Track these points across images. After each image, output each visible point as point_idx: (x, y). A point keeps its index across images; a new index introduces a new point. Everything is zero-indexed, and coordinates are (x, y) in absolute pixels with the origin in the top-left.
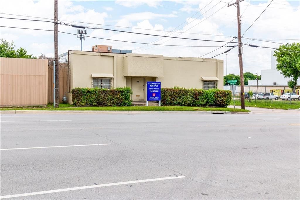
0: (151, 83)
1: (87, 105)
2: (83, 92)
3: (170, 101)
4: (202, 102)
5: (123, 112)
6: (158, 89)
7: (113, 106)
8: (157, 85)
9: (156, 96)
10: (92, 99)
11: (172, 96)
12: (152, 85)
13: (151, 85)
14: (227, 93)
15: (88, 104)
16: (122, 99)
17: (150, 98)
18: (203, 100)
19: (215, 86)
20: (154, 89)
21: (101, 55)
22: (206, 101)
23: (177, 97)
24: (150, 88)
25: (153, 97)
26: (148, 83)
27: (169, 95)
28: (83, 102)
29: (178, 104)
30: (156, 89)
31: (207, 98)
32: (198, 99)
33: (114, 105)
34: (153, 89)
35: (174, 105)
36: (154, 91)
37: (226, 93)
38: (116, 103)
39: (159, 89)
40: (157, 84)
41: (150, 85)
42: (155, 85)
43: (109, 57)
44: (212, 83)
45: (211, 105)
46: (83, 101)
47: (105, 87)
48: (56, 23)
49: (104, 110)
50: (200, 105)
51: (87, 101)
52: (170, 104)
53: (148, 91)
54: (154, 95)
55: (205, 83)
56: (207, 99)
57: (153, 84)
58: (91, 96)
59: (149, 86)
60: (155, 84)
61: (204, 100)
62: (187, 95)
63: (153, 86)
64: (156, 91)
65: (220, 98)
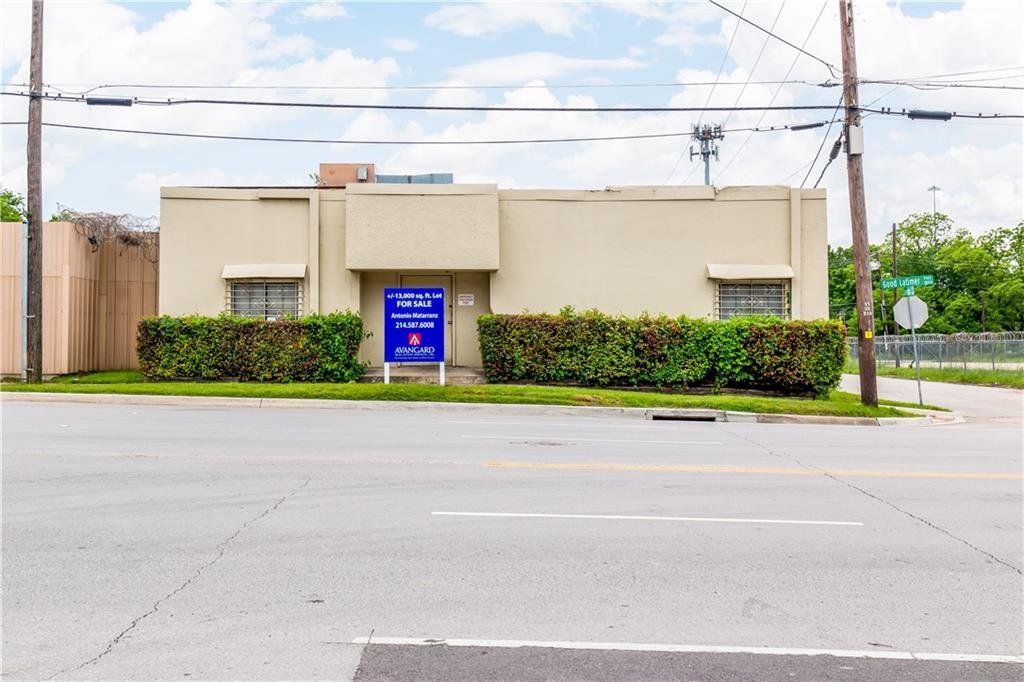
0: (403, 291)
1: (181, 376)
2: (164, 329)
3: (527, 364)
4: (685, 371)
5: (238, 403)
6: (431, 316)
7: (280, 382)
8: (426, 300)
9: (423, 344)
10: (197, 356)
11: (531, 345)
12: (407, 300)
13: (401, 300)
14: (813, 333)
15: (185, 374)
16: (313, 356)
17: (398, 350)
18: (690, 361)
19: (780, 305)
20: (415, 315)
21: (262, 199)
22: (705, 365)
23: (557, 350)
24: (396, 313)
25: (411, 346)
26: (388, 292)
27: (521, 342)
28: (165, 367)
29: (566, 377)
30: (424, 316)
31: (707, 353)
32: (662, 358)
33: (286, 379)
34: (408, 316)
35: (549, 380)
36: (412, 325)
37: (807, 334)
38: (290, 370)
39: (436, 316)
40: (427, 295)
41: (395, 300)
42: (419, 300)
43: (293, 202)
44: (762, 293)
45: (735, 386)
46: (167, 364)
47: (275, 312)
48: (35, 97)
49: (169, 394)
50: (675, 382)
51: (180, 362)
52: (529, 377)
53: (389, 324)
54: (415, 339)
55: (724, 292)
56: (710, 360)
57: (412, 296)
58: (193, 346)
59: (390, 307)
60: (421, 296)
61: (693, 364)
62: (604, 340)
63: (409, 304)
64: (423, 325)
65: (778, 353)
